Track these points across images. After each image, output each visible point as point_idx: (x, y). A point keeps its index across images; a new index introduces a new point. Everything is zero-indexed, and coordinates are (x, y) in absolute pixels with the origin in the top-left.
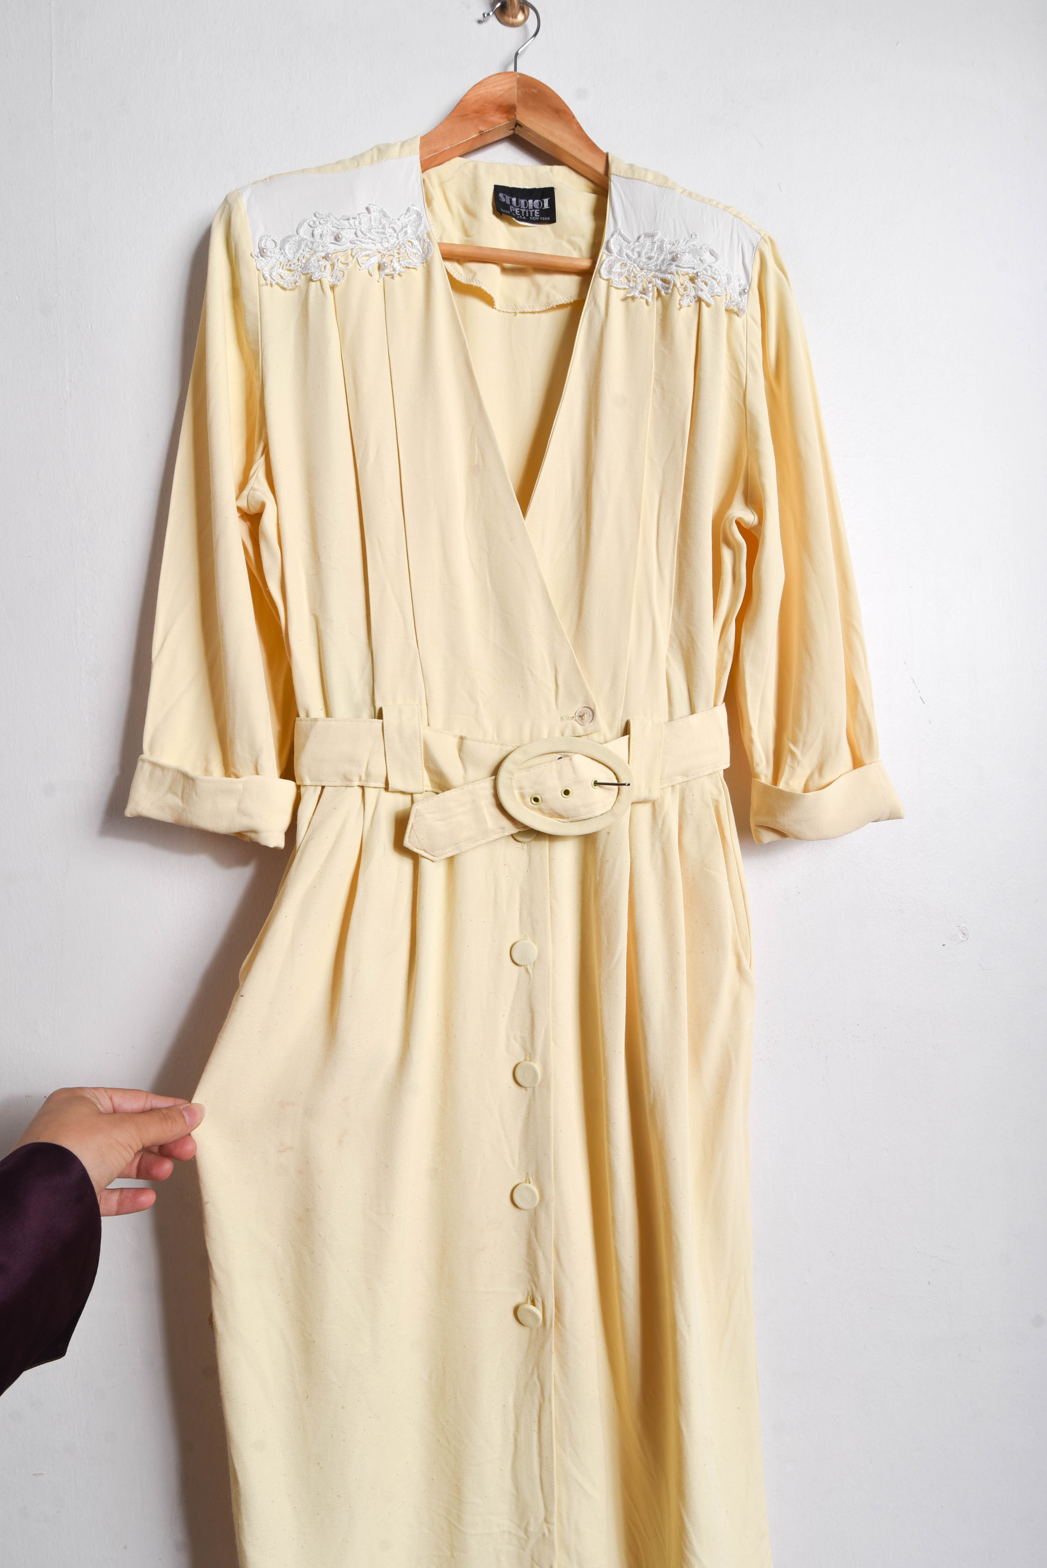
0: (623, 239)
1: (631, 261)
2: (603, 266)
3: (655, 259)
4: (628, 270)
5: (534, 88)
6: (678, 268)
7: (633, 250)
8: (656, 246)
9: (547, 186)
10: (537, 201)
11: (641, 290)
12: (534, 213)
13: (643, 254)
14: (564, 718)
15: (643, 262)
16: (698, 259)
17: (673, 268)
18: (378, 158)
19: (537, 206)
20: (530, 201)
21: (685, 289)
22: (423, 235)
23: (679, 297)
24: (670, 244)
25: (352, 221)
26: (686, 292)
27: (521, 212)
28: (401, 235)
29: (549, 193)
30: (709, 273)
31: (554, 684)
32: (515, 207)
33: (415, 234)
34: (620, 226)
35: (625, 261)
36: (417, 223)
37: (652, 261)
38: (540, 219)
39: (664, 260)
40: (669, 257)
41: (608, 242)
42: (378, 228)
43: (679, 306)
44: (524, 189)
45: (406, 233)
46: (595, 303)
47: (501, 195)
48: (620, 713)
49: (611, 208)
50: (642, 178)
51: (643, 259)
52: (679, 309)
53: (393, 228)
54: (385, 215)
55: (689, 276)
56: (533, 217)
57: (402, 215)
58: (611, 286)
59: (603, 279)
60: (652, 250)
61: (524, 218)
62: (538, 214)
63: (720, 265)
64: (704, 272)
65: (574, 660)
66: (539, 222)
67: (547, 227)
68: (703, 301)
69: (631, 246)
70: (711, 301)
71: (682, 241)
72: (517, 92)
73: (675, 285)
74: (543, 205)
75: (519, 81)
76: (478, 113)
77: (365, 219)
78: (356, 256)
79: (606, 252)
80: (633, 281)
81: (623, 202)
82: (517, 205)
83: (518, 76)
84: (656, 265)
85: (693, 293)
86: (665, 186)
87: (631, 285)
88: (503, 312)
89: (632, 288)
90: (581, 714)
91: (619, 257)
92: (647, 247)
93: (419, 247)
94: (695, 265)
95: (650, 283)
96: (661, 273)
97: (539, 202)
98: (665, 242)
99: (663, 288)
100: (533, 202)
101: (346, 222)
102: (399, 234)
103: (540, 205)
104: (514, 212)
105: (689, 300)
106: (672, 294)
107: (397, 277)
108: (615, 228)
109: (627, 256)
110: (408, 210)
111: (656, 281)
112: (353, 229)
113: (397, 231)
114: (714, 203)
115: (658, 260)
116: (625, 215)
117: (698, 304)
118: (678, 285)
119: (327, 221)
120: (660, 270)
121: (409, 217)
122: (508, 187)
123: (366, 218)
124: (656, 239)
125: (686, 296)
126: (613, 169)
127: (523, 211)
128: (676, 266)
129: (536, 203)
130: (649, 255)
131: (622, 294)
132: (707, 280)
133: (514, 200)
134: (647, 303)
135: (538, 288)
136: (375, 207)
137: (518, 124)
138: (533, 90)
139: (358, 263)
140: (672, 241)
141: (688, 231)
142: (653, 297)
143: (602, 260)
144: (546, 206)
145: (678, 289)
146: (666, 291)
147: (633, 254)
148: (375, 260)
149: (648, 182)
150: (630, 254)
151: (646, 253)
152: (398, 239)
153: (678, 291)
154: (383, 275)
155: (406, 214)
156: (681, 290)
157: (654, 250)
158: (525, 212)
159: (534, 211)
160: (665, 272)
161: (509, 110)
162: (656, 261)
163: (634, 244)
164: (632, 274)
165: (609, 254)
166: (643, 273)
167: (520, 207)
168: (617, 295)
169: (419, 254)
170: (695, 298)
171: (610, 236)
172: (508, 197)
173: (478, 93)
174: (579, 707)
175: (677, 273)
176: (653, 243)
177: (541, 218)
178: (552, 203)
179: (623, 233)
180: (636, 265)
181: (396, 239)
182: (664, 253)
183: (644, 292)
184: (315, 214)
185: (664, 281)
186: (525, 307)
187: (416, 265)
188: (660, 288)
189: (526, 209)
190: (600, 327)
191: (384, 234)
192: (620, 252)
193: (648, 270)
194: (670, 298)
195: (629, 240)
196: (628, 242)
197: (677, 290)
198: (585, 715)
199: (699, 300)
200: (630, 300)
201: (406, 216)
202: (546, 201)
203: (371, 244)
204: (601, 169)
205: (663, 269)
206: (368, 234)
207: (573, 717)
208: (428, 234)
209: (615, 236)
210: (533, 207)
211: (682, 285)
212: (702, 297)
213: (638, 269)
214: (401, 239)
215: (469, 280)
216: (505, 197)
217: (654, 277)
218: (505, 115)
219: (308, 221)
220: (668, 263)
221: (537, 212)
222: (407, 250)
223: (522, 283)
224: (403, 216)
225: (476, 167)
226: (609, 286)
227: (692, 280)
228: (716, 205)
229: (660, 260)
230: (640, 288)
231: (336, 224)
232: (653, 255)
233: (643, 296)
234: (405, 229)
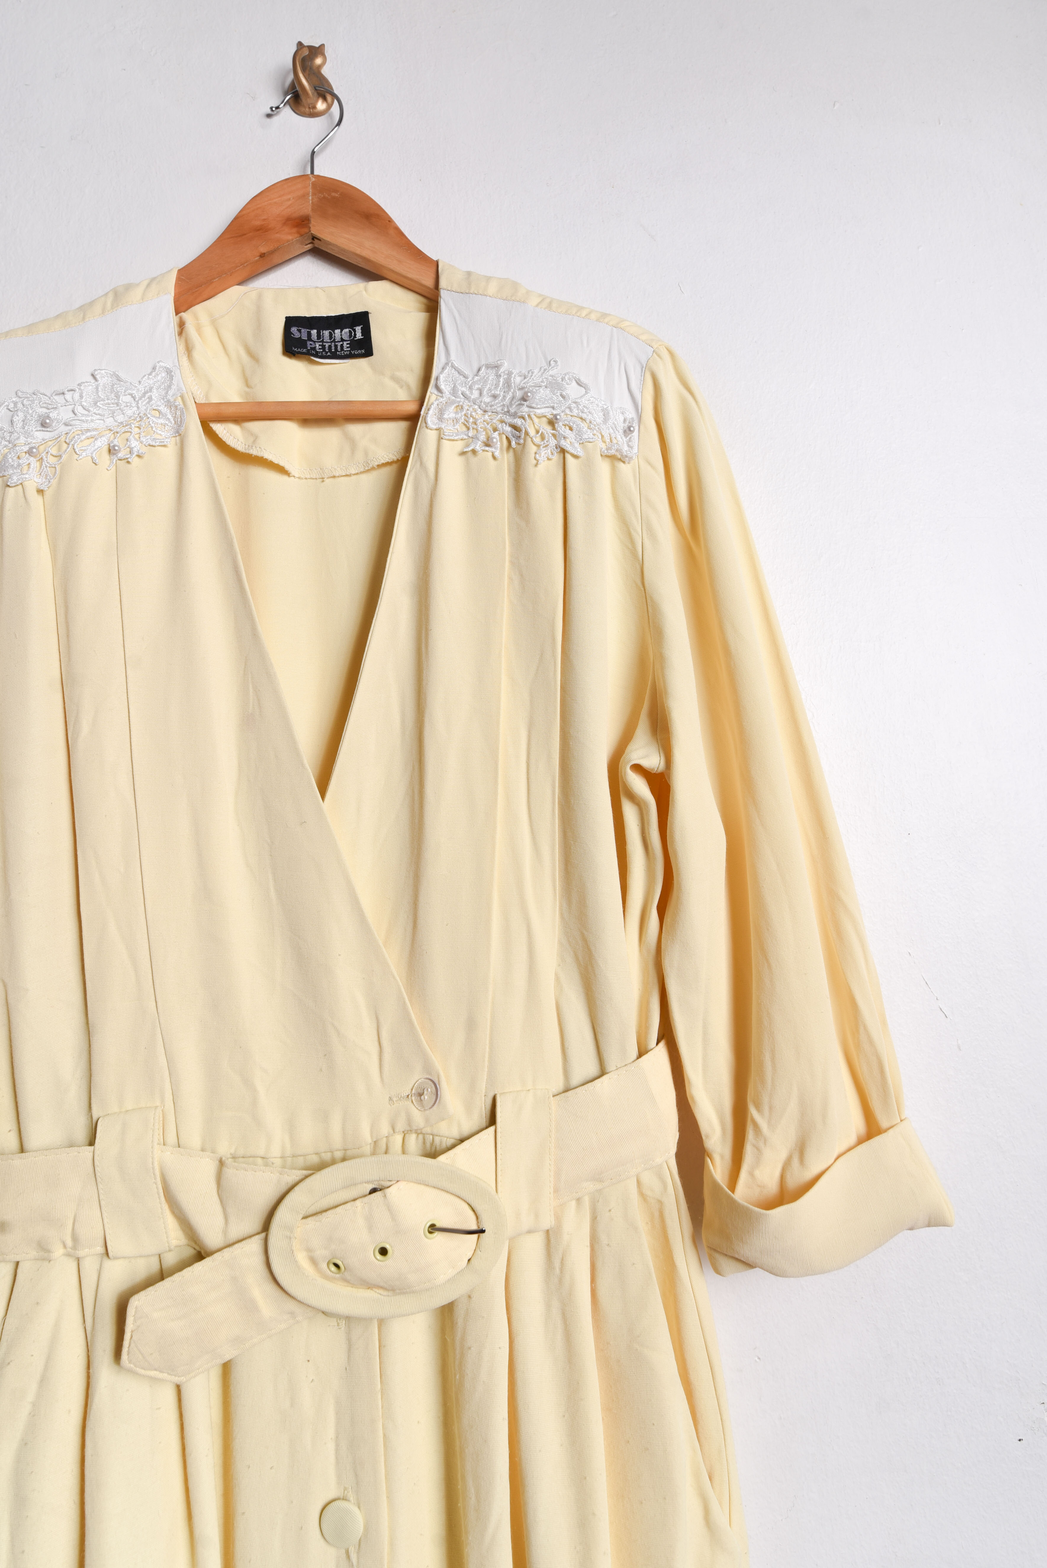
0: (459, 373)
1: (469, 401)
2: (431, 412)
3: (501, 398)
4: (465, 415)
5: (336, 191)
6: (531, 410)
7: (471, 388)
8: (502, 380)
9: (359, 311)
10: (347, 330)
11: (485, 440)
12: (342, 346)
13: (485, 393)
14: (395, 1099)
15: (485, 403)
16: (558, 394)
17: (525, 410)
18: (112, 308)
19: (346, 337)
20: (337, 331)
21: (543, 438)
22: (175, 400)
23: (534, 449)
24: (520, 376)
25: (68, 396)
26: (542, 443)
27: (323, 347)
28: (142, 403)
29: (361, 319)
30: (575, 412)
31: (377, 1044)
32: (315, 342)
33: (164, 399)
34: (453, 357)
35: (461, 403)
36: (166, 384)
37: (497, 401)
38: (351, 353)
39: (513, 398)
40: (519, 394)
41: (437, 379)
42: (108, 399)
43: (535, 462)
44: (328, 317)
45: (150, 398)
46: (421, 463)
47: (294, 330)
48: (482, 1086)
49: (441, 333)
50: (481, 292)
51: (487, 399)
52: (536, 465)
53: (131, 395)
54: (119, 379)
55: (548, 419)
56: (341, 351)
57: (145, 375)
58: (442, 438)
59: (431, 429)
60: (497, 385)
61: (329, 354)
62: (347, 347)
63: (592, 399)
64: (568, 411)
65: (404, 1002)
66: (350, 356)
67: (362, 362)
68: (568, 452)
69: (469, 382)
70: (579, 451)
71: (536, 371)
72: (312, 199)
73: (527, 433)
74: (355, 335)
75: (314, 185)
76: (259, 230)
77: (89, 389)
78: (72, 443)
79: (436, 392)
80: (473, 429)
81: (456, 323)
82: (318, 339)
83: (313, 179)
84: (504, 405)
85: (553, 442)
86: (513, 298)
87: (470, 435)
88: (306, 478)
89: (472, 438)
90: (419, 1091)
91: (454, 398)
92: (489, 382)
93: (170, 417)
94: (554, 403)
95: (495, 430)
96: (510, 416)
97: (350, 331)
98: (513, 376)
99: (514, 437)
100: (341, 332)
101: (59, 399)
102: (140, 402)
103: (350, 336)
104: (314, 349)
105: (549, 451)
106: (524, 444)
107: (135, 460)
108: (447, 360)
109: (464, 396)
110: (154, 368)
111: (503, 429)
112: (71, 405)
113: (137, 400)
114: (584, 313)
115: (505, 400)
116: (461, 341)
117: (562, 455)
118: (532, 432)
119: (33, 401)
120: (508, 412)
121: (155, 377)
122: (305, 317)
123: (91, 387)
124: (502, 370)
125: (543, 447)
126: (443, 283)
127: (327, 345)
128: (528, 406)
129: (346, 333)
130: (493, 392)
131: (459, 446)
132: (572, 425)
133: (314, 332)
134: (494, 458)
135: (353, 444)
136: (103, 372)
137: (314, 238)
138: (333, 194)
139: (75, 452)
140: (523, 372)
141: (546, 358)
142: (501, 449)
143: (430, 403)
144: (359, 335)
145: (532, 438)
146: (517, 441)
147: (472, 393)
148: (102, 443)
149: (490, 296)
150: (468, 393)
151: (490, 390)
152: (138, 408)
153: (532, 441)
154: (114, 461)
155: (150, 374)
156: (537, 440)
157: (499, 385)
158: (330, 347)
159: (343, 343)
160: (515, 415)
161: (302, 222)
162: (502, 400)
163: (473, 378)
164: (471, 420)
165: (440, 394)
166: (486, 417)
167: (323, 341)
168: (451, 450)
169: (169, 424)
170: (557, 448)
171: (440, 370)
172: (304, 331)
173: (258, 206)
174: (417, 1077)
175: (529, 416)
176: (498, 376)
177: (353, 352)
178: (367, 331)
179: (456, 365)
180: (476, 407)
181: (135, 408)
182: (512, 390)
183: (487, 444)
184: (16, 392)
185: (515, 427)
186: (335, 469)
187: (164, 442)
188: (510, 437)
189: (331, 342)
190: (429, 496)
191: (117, 404)
192: (454, 391)
193: (492, 413)
194: (522, 451)
195: (465, 374)
196: (466, 377)
197: (530, 439)
198: (425, 1092)
199: (563, 451)
200: (470, 454)
201: (151, 377)
202: (358, 329)
203: (97, 421)
204: (429, 282)
205: (512, 410)
206: (91, 409)
207: (408, 1096)
208: (182, 397)
209: (446, 371)
210: (342, 338)
211: (537, 432)
212: (565, 448)
213: (480, 412)
214: (143, 409)
215: (249, 446)
216: (300, 331)
217: (502, 422)
218: (295, 230)
219: (6, 403)
220: (517, 403)
221: (347, 344)
222: (151, 423)
223: (331, 435)
224: (146, 377)
225: (260, 296)
226: (440, 439)
227: (552, 423)
228: (586, 315)
229: (507, 399)
230: (483, 437)
231: (45, 403)
232: (498, 393)
233: (487, 448)
234: (149, 394)
